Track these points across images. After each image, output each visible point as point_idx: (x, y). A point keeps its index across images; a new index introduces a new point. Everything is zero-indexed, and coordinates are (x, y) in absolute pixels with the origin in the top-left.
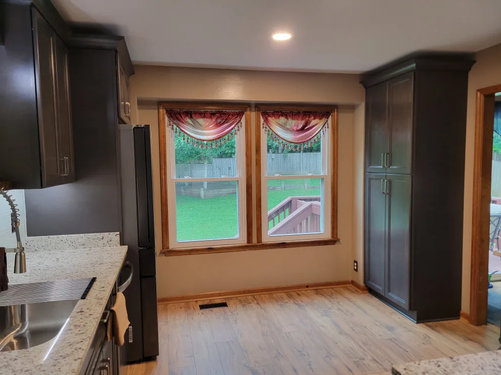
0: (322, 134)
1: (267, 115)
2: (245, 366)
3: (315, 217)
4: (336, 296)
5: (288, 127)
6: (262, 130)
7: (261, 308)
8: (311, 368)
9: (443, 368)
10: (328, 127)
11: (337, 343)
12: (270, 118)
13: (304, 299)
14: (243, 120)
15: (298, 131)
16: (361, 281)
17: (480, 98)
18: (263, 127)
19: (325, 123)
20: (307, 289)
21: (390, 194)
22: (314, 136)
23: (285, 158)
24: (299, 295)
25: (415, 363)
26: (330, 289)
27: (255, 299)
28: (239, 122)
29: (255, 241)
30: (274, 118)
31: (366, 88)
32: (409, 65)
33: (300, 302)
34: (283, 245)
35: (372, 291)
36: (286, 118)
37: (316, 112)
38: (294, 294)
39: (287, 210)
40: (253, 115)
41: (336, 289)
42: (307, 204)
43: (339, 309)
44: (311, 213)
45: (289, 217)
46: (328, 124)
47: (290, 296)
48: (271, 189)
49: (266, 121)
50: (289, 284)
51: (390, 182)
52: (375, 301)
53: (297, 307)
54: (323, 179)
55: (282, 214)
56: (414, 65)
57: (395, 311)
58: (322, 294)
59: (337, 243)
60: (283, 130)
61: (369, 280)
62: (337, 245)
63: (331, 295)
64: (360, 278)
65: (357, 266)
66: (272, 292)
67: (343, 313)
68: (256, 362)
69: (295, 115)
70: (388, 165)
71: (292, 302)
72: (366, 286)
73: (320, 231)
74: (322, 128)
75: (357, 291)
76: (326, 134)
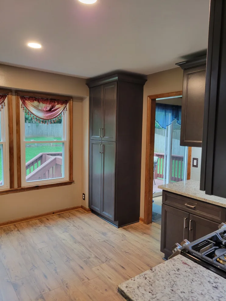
0: (63, 114)
1: (24, 99)
2: (8, 282)
3: (58, 166)
4: (72, 217)
5: (40, 108)
6: (21, 109)
7: (21, 233)
8: (56, 272)
9: (148, 280)
10: (67, 110)
11: (73, 250)
12: (26, 101)
13: (52, 222)
14: (6, 101)
15: (47, 111)
16: (87, 206)
17: (149, 100)
18: (22, 107)
19: (65, 107)
20: (53, 214)
21: (104, 153)
22: (58, 115)
23: (37, 126)
24: (48, 219)
25: (132, 280)
26: (68, 213)
27: (16, 227)
28: (2, 102)
29: (16, 186)
30: (29, 101)
31: (90, 88)
32: (113, 77)
33: (49, 225)
34: (37, 187)
35: (94, 212)
36: (39, 102)
37: (59, 100)
38: (44, 219)
39: (39, 162)
40: (14, 98)
41: (71, 212)
42: (53, 158)
43: (74, 226)
44: (55, 164)
45: (41, 167)
46: (66, 108)
47: (42, 222)
48: (28, 146)
49: (24, 103)
50: (41, 213)
51: (104, 146)
52: (95, 217)
53: (46, 228)
54: (63, 143)
55: (36, 165)
56: (117, 78)
57: (107, 222)
58: (63, 217)
59: (72, 183)
60: (36, 110)
61: (92, 205)
62: (72, 185)
63: (69, 217)
64: (86, 204)
65: (84, 197)
66: (28, 220)
67: (76, 228)
68: (16, 276)
69: (44, 101)
70: (103, 136)
71: (43, 225)
72: (90, 208)
73: (61, 176)
74: (63, 111)
75: (84, 212)
76: (66, 115)
